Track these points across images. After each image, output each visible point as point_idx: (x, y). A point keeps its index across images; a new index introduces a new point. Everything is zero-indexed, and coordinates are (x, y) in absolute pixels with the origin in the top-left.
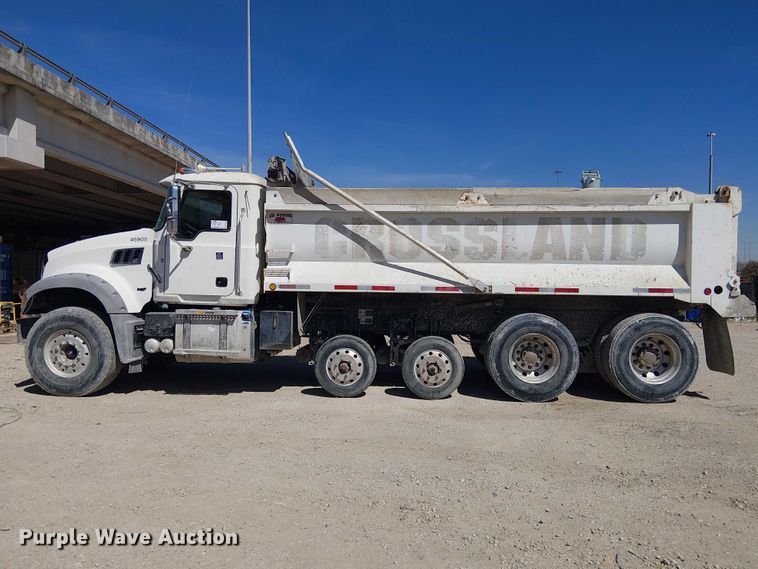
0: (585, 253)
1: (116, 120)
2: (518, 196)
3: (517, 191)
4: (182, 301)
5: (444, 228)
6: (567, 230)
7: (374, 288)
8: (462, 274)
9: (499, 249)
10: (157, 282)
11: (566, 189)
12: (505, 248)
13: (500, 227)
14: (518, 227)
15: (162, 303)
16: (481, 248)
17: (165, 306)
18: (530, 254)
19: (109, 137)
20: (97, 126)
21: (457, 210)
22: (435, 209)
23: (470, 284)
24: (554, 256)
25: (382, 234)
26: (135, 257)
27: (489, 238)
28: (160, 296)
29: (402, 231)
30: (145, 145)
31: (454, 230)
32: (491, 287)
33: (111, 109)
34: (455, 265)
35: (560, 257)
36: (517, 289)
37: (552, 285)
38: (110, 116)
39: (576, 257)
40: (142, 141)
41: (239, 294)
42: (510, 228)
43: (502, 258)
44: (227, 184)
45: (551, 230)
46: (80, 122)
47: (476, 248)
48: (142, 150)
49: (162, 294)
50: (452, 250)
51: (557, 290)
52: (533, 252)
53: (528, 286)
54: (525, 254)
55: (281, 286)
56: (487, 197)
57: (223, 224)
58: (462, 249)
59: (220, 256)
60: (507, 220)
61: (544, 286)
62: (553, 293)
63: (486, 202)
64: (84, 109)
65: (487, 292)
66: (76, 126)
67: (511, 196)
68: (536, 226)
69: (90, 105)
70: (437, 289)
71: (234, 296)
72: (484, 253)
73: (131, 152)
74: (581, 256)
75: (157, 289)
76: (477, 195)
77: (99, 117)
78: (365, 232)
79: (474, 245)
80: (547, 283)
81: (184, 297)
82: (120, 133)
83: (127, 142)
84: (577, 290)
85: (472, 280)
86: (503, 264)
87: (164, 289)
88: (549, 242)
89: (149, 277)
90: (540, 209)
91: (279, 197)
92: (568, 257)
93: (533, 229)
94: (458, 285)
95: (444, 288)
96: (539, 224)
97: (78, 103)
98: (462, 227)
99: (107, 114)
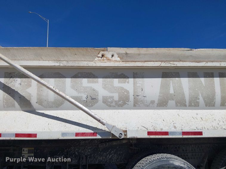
0: (201, 101)
2: (145, 54)
3: (143, 51)
5: (85, 81)
6: (185, 82)
7: (17, 135)
8: (99, 121)
9: (132, 98)
11: (183, 49)
12: (136, 96)
13: (131, 80)
14: (146, 80)
16: (116, 97)
18: (156, 102)
21: (94, 65)
22: (76, 64)
23: (107, 130)
24: (176, 103)
25: (30, 86)
27: (122, 88)
29: (46, 83)
31: (93, 82)
32: (126, 131)
34: (92, 112)
35: (181, 104)
36: (149, 133)
37: (179, 129)
39: (194, 104)
42: (139, 81)
43: (135, 106)
45: (173, 82)
47: (112, 97)
50: (92, 99)
51: (184, 133)
52: (159, 100)
53: (159, 130)
54: (153, 102)
56: (119, 55)
58: (100, 98)
60: (136, 74)
61: (173, 130)
62: (181, 136)
63: (119, 59)
65: (123, 137)
67: (139, 55)
68: (160, 79)
70: (77, 134)
72: (119, 101)
74: (198, 103)
76: (111, 53)
78: (16, 84)
79: (111, 95)
80: (175, 127)
84: (200, 133)
85: (108, 125)
86: (135, 111)
88: (172, 91)
90: (163, 64)
92: (187, 104)
93: (157, 81)
94: (96, 131)
95: (83, 134)
96: (162, 77)
98: (100, 80)
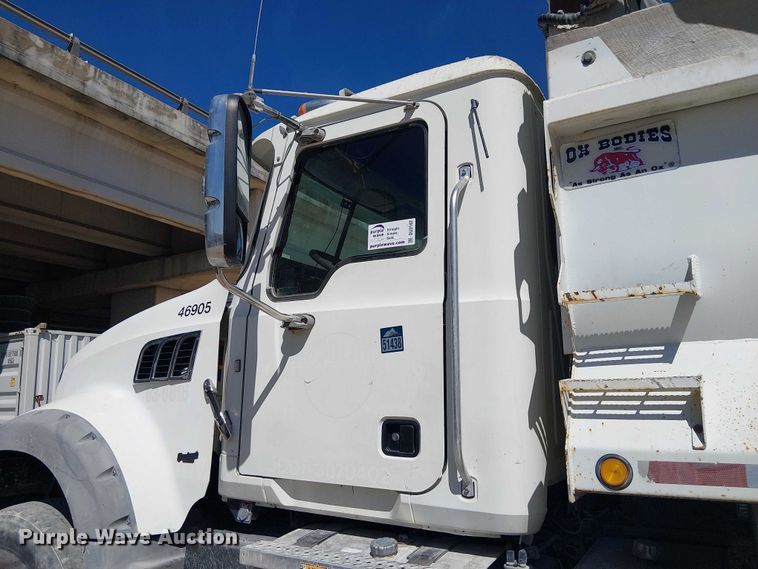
4: (286, 501)
15: (237, 504)
17: (244, 515)
41: (462, 488)
44: (410, 101)
55: (658, 470)
57: (401, 231)
71: (444, 498)
75: (224, 459)
81: (293, 487)
87: (238, 461)
91: (606, 59)
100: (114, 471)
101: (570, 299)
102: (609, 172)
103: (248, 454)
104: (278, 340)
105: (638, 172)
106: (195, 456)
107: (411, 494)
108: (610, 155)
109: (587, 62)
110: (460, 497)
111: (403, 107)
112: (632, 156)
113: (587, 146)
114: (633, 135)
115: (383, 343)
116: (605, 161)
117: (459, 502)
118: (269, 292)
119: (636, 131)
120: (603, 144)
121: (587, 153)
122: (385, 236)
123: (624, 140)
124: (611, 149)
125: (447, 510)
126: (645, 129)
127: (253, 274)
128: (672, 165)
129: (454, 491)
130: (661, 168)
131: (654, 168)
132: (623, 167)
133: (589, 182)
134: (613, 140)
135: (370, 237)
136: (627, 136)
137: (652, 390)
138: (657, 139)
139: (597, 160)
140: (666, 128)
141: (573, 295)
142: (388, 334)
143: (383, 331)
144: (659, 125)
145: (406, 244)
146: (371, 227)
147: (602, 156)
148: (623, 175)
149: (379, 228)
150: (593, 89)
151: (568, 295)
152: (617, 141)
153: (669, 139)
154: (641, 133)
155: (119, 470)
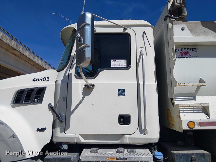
1: (29, 55)
4: (83, 141)
10: (58, 122)
15: (61, 144)
17: (65, 147)
19: (26, 61)
20: (22, 57)
26: (36, 97)
28: (61, 136)
30: (39, 65)
33: (27, 51)
38: (27, 53)
40: (38, 63)
41: (143, 132)
44: (125, 28)
46: (16, 55)
48: (38, 67)
49: (62, 135)
55: (201, 124)
57: (123, 63)
59: (122, 92)
64: (17, 49)
66: (14, 56)
69: (20, 48)
73: (33, 67)
75: (58, 129)
77: (23, 53)
81: (85, 136)
82: (30, 60)
83: (32, 63)
87: (64, 129)
89: (50, 117)
91: (187, 30)
97: (15, 47)
99: (26, 53)
100: (14, 136)
101: (179, 85)
102: (183, 56)
103: (69, 127)
104: (81, 91)
105: (190, 57)
106: (45, 129)
107: (128, 135)
108: (183, 52)
109: (182, 30)
110: (142, 134)
111: (123, 28)
112: (188, 53)
113: (178, 49)
114: (189, 49)
115: (119, 94)
116: (182, 53)
117: (142, 136)
118: (75, 76)
119: (189, 48)
120: (182, 49)
121: (178, 51)
122: (117, 63)
123: (187, 50)
124: (184, 51)
125: (139, 138)
126: (191, 48)
127: (69, 70)
128: (197, 57)
129: (141, 133)
130: (194, 57)
131: (193, 57)
132: (186, 56)
133: (179, 58)
134: (184, 49)
135: (112, 63)
136: (187, 49)
137: (194, 106)
138: (194, 51)
139: (180, 53)
140: (195, 49)
141: (180, 84)
142: (120, 91)
143: (119, 90)
144: (194, 48)
145: (124, 66)
146: (112, 60)
147: (182, 52)
148: (186, 57)
149: (115, 61)
150: (184, 36)
151: (179, 84)
152: (185, 49)
153: (196, 51)
154: (190, 49)
155: (16, 136)
